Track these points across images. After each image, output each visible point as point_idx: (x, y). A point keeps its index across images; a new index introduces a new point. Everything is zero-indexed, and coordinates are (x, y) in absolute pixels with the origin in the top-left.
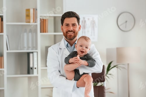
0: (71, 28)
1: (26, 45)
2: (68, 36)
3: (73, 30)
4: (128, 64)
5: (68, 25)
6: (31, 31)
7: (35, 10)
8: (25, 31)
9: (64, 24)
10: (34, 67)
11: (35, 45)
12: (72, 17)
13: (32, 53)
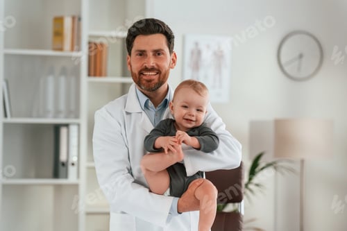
0: (152, 62)
1: (50, 106)
2: (144, 82)
3: (156, 67)
4: (302, 162)
5: (142, 53)
6: (64, 72)
7: (77, 20)
8: (51, 72)
9: (133, 51)
10: (70, 162)
11: (73, 107)
12: (152, 32)
13: (67, 125)
